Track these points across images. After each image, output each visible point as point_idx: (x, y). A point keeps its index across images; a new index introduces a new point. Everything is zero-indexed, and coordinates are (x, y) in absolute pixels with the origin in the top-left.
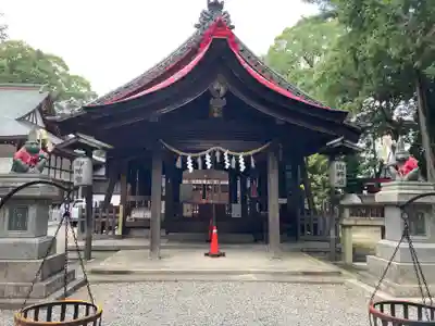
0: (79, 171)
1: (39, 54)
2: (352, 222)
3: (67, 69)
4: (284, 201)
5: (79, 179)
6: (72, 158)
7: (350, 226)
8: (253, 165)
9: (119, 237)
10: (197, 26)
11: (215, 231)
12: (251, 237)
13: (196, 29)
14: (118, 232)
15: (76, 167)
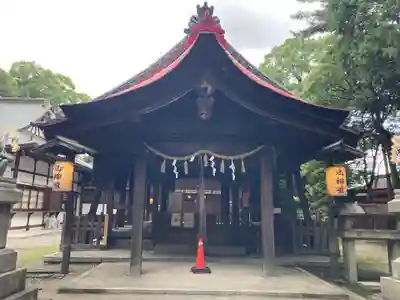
0: (58, 177)
1: (48, 74)
2: (355, 235)
3: (74, 88)
4: (278, 211)
5: (57, 185)
6: (51, 162)
7: (353, 239)
8: (244, 170)
9: (103, 248)
10: (186, 31)
11: (201, 243)
12: (242, 250)
13: (185, 35)
14: (103, 243)
15: (55, 172)
